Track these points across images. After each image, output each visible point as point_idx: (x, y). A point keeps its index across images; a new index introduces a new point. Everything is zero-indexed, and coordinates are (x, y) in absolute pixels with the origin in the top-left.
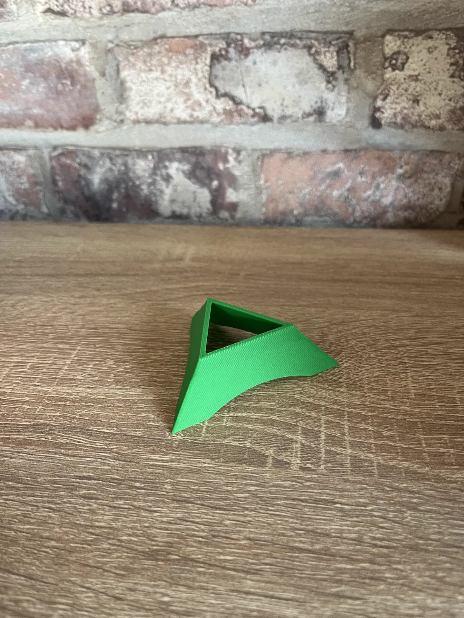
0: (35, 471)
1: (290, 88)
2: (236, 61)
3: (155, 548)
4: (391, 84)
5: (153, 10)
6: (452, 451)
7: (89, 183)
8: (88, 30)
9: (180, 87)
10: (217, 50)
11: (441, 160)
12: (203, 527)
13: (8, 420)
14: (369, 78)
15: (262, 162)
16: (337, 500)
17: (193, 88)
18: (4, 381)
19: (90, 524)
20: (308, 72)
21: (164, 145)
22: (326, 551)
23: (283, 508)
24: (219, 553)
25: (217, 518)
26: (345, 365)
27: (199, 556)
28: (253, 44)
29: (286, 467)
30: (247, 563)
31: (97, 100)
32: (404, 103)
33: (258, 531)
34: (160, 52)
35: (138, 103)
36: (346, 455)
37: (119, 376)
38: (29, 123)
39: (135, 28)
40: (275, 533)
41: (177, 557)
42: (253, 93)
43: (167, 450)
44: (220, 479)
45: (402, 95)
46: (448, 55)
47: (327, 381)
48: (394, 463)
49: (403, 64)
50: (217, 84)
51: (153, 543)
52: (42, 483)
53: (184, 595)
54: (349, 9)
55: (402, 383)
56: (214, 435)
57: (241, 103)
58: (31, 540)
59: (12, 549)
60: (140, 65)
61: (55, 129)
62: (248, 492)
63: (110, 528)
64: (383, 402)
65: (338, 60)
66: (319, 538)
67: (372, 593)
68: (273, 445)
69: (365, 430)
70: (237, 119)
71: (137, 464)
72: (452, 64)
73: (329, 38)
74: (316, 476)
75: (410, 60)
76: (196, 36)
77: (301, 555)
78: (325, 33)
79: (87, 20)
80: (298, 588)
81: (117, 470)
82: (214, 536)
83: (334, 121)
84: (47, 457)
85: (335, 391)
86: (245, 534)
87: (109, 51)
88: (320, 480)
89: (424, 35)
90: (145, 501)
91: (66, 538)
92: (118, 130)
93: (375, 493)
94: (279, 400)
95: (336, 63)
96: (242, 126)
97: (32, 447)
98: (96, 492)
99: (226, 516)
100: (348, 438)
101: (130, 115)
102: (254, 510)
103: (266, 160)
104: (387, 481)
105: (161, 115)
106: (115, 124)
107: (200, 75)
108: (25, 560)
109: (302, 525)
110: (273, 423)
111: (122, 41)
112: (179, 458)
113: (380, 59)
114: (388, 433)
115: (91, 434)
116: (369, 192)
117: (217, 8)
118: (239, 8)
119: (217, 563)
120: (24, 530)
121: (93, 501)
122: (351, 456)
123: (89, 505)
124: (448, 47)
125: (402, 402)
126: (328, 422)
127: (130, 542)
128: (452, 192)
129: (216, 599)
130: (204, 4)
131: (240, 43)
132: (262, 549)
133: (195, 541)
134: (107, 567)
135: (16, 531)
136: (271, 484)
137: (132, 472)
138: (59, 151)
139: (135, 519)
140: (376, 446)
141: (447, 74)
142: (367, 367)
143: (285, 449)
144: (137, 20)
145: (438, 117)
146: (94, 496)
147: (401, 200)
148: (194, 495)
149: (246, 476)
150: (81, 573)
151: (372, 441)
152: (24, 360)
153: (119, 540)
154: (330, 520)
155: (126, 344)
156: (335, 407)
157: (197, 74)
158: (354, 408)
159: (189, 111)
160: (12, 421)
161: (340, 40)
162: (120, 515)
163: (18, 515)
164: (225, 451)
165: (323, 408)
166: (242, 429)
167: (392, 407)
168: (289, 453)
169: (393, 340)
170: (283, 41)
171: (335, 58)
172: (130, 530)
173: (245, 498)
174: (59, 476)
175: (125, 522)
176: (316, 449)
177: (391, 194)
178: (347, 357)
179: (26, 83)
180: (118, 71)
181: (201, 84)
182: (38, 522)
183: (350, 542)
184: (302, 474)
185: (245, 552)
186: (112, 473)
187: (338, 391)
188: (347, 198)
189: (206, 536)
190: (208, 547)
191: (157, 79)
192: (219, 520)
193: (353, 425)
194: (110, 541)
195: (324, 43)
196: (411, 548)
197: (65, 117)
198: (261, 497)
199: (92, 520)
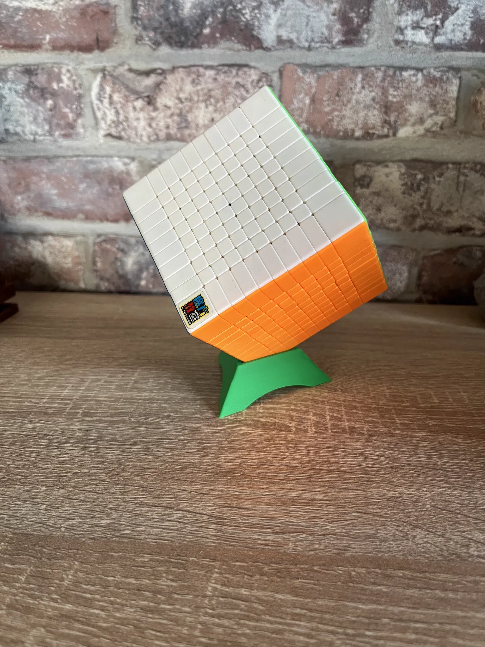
0: (128, 436)
3: (224, 471)
6: (415, 423)
7: (123, 264)
8: (138, 151)
11: (399, 253)
12: (253, 461)
13: (98, 410)
16: (341, 447)
18: (87, 389)
22: (337, 470)
23: (306, 451)
24: (267, 472)
25: (262, 456)
27: (254, 474)
29: (305, 432)
30: (286, 476)
33: (291, 462)
36: (345, 426)
37: (174, 386)
38: (81, 216)
40: (302, 463)
41: (239, 475)
43: (220, 424)
44: (261, 438)
46: (400, 178)
47: (327, 388)
48: (378, 429)
49: (368, 184)
51: (222, 469)
52: (134, 442)
53: (248, 491)
55: (380, 389)
56: (252, 416)
58: (137, 469)
59: (124, 474)
62: (281, 444)
63: (190, 463)
64: (367, 399)
66: (332, 464)
67: (368, 488)
68: (294, 421)
69: (357, 413)
71: (201, 432)
72: (403, 185)
74: (326, 436)
75: (373, 182)
77: (322, 472)
79: (138, 144)
80: (320, 486)
81: (187, 435)
82: (262, 465)
84: (134, 429)
85: (333, 394)
86: (283, 463)
88: (329, 437)
89: (382, 165)
90: (211, 449)
91: (161, 467)
93: (366, 444)
97: (121, 424)
98: (175, 446)
99: (268, 456)
100: (345, 417)
102: (287, 452)
104: (374, 438)
108: (136, 479)
109: (320, 459)
110: (292, 410)
112: (229, 428)
113: (352, 180)
114: (372, 415)
115: (163, 417)
119: (267, 477)
120: (130, 465)
121: (175, 450)
122: (348, 426)
123: (173, 452)
124: (399, 173)
125: (380, 399)
126: (330, 409)
127: (205, 469)
128: (409, 277)
129: (269, 492)
132: (295, 470)
133: (250, 467)
134: (194, 480)
135: (124, 465)
136: (296, 440)
137: (198, 435)
138: (102, 238)
139: (206, 458)
140: (365, 421)
141: (400, 192)
143: (303, 423)
145: (395, 221)
146: (174, 448)
148: (244, 446)
149: (278, 436)
150: (177, 483)
151: (362, 418)
152: (98, 377)
153: (198, 468)
154: (338, 456)
156: (335, 402)
158: (347, 402)
160: (101, 411)
162: (195, 456)
163: (123, 458)
164: (261, 424)
165: (326, 402)
166: (271, 413)
167: (374, 402)
168: (306, 425)
169: (372, 366)
173: (280, 447)
174: (146, 438)
175: (200, 459)
176: (324, 422)
179: (82, 186)
182: (138, 461)
183: (352, 465)
184: (316, 435)
185: (284, 471)
186: (184, 436)
187: (336, 393)
189: (257, 465)
190: (259, 469)
192: (264, 457)
193: (348, 410)
194: (192, 469)
196: (391, 467)
197: (111, 212)
198: (290, 446)
199: (176, 459)
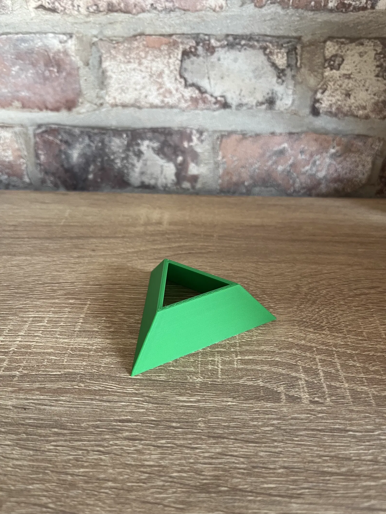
0: (76, 417)
1: (247, 81)
2: (204, 57)
3: (205, 481)
4: (329, 81)
5: (134, 11)
7: (68, 157)
8: (75, 25)
9: (155, 77)
10: (188, 47)
11: (365, 143)
12: (242, 460)
13: (39, 371)
14: (312, 75)
15: (221, 141)
16: (348, 428)
17: (166, 78)
18: (26, 335)
19: (140, 464)
20: (263, 68)
21: (138, 125)
22: (351, 473)
23: (306, 438)
24: (262, 482)
25: (252, 451)
26: (322, 312)
27: (246, 486)
28: (218, 44)
29: (298, 401)
30: (288, 489)
31: (80, 85)
32: (339, 96)
33: (290, 460)
34: (138, 47)
35: (116, 90)
36: (345, 389)
38: (17, 104)
39: (118, 27)
40: (305, 461)
41: (226, 489)
42: (216, 84)
43: (192, 391)
44: (245, 416)
45: (337, 90)
46: (375, 58)
47: (312, 326)
49: (339, 65)
50: (186, 75)
51: (202, 477)
52: (86, 428)
54: (298, 19)
55: (372, 325)
56: (230, 377)
57: (206, 92)
58: (89, 482)
59: (73, 493)
60: (120, 57)
61: (41, 109)
62: (272, 425)
63: (159, 466)
64: (361, 342)
65: (288, 60)
66: (342, 462)
68: (282, 383)
69: (354, 366)
70: (201, 105)
71: (169, 406)
72: (378, 66)
73: (282, 41)
74: (325, 408)
75: (345, 62)
76: (171, 35)
77: (332, 478)
78: (279, 37)
79: (75, 17)
81: (152, 412)
82: (254, 467)
83: (282, 109)
84: (84, 404)
85: (320, 334)
86: (280, 463)
87: (94, 44)
88: (330, 411)
89: (357, 42)
90: (184, 439)
91: (121, 478)
92: (97, 112)
93: (377, 420)
94: (276, 344)
95: (285, 62)
96: (205, 111)
97: (68, 395)
98: (138, 434)
99: (259, 449)
100: (342, 374)
101: (109, 99)
102: (282, 441)
103: (224, 140)
105: (136, 100)
106: (95, 107)
107: (172, 68)
108: (88, 502)
109: (326, 452)
110: (277, 364)
111: (105, 36)
112: (204, 398)
113: (321, 60)
114: (373, 368)
115: (120, 381)
116: (307, 168)
117: (189, 12)
118: (209, 13)
119: (262, 491)
120: (80, 474)
121: (137, 442)
122: (349, 389)
123: (135, 446)
124: (375, 52)
125: (377, 341)
126: (322, 361)
127: (181, 478)
128: (372, 169)
130: (179, 8)
131: (207, 42)
132: (297, 476)
133: (239, 473)
134: (166, 502)
135: (72, 475)
136: (290, 417)
137: (166, 413)
138: (43, 129)
139: (179, 456)
140: (367, 380)
141: (373, 74)
142: (341, 313)
143: (293, 386)
144: (120, 19)
145: (364, 108)
146: (137, 437)
147: (332, 174)
148: (226, 431)
149: (266, 411)
150: (143, 510)
151: (362, 375)
152: (41, 315)
153: (171, 477)
154: (348, 446)
155: (131, 299)
156: (324, 348)
157: (169, 67)
158: (340, 348)
159: (161, 98)
160: (43, 371)
161: (290, 44)
162: (165, 454)
163: (70, 460)
164: (243, 391)
165: (315, 349)
166: (252, 370)
167: (370, 346)
168: (297, 389)
169: (355, 290)
170: (243, 42)
171: (286, 58)
172: (178, 466)
173: (271, 431)
174: (100, 421)
175: (171, 460)
176: (318, 384)
177: (325, 169)
178: (322, 305)
179: (16, 69)
180: (100, 62)
181: (172, 75)
182: (91, 465)
183: (368, 463)
184: (313, 407)
185: (284, 479)
186: (149, 415)
187: (323, 334)
188: (289, 172)
189: (246, 468)
190: (251, 477)
191: (134, 70)
192: (253, 452)
193: (343, 362)
194: (163, 478)
195: (278, 46)
197: (50, 99)
198: (284, 430)
199: (141, 460)
